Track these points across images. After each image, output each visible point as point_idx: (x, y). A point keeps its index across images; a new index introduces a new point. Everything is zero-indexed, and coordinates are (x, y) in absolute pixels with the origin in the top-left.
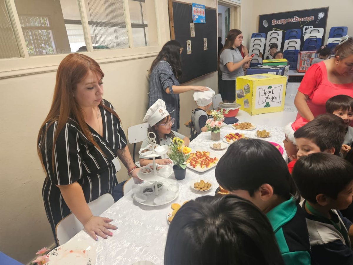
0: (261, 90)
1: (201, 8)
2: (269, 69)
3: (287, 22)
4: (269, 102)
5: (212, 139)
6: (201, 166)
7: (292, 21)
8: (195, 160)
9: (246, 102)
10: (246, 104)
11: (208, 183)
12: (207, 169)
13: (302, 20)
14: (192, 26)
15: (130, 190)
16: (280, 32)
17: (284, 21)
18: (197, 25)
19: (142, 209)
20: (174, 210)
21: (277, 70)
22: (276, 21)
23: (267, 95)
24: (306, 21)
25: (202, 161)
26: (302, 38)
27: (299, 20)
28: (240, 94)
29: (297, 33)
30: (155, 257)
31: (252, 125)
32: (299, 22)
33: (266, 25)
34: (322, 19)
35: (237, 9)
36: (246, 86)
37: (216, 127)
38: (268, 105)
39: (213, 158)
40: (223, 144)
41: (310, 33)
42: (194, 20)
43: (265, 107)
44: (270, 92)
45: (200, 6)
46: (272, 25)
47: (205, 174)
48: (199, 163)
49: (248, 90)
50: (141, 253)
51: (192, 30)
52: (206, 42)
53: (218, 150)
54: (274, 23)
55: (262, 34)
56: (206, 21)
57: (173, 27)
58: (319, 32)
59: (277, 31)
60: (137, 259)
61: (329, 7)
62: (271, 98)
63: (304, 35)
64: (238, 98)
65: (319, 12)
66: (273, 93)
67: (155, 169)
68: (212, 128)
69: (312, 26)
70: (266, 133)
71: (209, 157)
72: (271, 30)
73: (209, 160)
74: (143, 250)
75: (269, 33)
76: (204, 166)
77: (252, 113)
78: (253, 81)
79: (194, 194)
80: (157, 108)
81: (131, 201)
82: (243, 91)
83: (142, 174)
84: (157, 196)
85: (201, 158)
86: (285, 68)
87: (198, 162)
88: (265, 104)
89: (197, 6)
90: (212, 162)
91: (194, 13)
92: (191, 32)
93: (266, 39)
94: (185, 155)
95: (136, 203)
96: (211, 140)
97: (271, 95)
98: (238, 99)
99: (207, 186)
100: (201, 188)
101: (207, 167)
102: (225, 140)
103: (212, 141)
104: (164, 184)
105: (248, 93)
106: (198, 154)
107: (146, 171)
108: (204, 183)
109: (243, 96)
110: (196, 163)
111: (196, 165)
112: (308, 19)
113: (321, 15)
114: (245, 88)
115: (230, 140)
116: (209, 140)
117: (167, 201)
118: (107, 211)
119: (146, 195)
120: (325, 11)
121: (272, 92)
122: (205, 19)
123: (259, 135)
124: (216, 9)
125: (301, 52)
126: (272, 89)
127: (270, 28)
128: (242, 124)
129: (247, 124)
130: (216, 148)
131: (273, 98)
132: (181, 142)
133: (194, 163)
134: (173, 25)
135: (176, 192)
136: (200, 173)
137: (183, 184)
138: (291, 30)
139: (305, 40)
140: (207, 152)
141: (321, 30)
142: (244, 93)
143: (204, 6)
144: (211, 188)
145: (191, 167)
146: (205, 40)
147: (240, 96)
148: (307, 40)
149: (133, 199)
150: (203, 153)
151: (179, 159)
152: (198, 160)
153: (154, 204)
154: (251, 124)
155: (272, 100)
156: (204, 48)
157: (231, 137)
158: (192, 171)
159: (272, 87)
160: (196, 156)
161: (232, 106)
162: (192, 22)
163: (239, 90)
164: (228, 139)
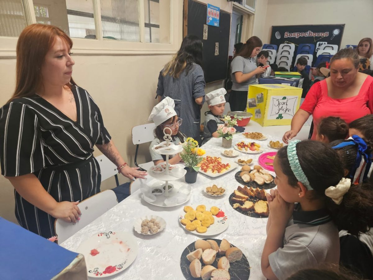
0: (275, 100)
1: (216, 10)
2: (284, 80)
3: (300, 36)
4: (281, 114)
5: (223, 146)
6: (213, 171)
7: (305, 35)
8: (206, 164)
9: (258, 112)
10: (258, 114)
11: (221, 188)
12: (220, 175)
13: (316, 36)
14: (206, 28)
15: (138, 189)
16: (293, 46)
17: (297, 35)
18: (211, 27)
19: (151, 210)
20: (187, 213)
21: (291, 82)
22: (289, 34)
23: (280, 107)
24: (320, 37)
25: (213, 167)
26: (315, 54)
27: (313, 35)
28: (252, 103)
29: (310, 48)
30: (168, 259)
31: (263, 136)
32: (313, 36)
33: (278, 37)
34: (336, 36)
35: (251, 17)
36: (259, 95)
37: (228, 133)
38: (280, 117)
39: (226, 164)
40: (234, 151)
41: (324, 49)
42: (208, 21)
43: (277, 118)
44: (284, 103)
45: (215, 8)
46: (285, 37)
47: (217, 180)
48: (211, 168)
49: (261, 99)
50: (152, 254)
51: (205, 32)
52: (217, 47)
53: (229, 157)
54: (286, 36)
55: (274, 46)
56: (220, 24)
57: (186, 26)
58: (333, 49)
59: (289, 45)
60: (148, 260)
61: (345, 24)
62: (284, 110)
63: (317, 51)
64: (249, 107)
65: (334, 29)
66: (287, 105)
67: (167, 169)
68: (224, 133)
69: (326, 43)
70: (280, 144)
71: (221, 163)
72: (283, 43)
73: (221, 166)
74: (155, 251)
75: (281, 46)
76: (216, 171)
77: (263, 123)
78: (268, 90)
79: (207, 198)
80: (163, 107)
81: (139, 201)
82: (255, 100)
83: (153, 172)
84: (167, 197)
85: (212, 163)
86: (299, 81)
87: (209, 166)
88: (277, 116)
89: (212, 7)
90: (225, 168)
91: (208, 14)
92: (204, 34)
93: (277, 51)
94: (199, 157)
95: (144, 203)
96: (221, 146)
97: (284, 106)
98: (249, 109)
99: (220, 191)
100: (214, 193)
101: (219, 173)
102: (236, 147)
103: (223, 148)
104: (174, 186)
105: (261, 102)
106: (209, 159)
107: (158, 170)
108: (217, 188)
109: (255, 106)
110: (207, 168)
111: (208, 169)
112: (322, 34)
113: (336, 32)
114: (258, 97)
115: (242, 149)
116: (219, 147)
117: (178, 203)
118: (112, 209)
119: (156, 196)
120: (341, 28)
121: (286, 103)
122: (218, 22)
123: (273, 146)
124: (230, 13)
125: (313, 68)
126: (286, 100)
127: (282, 40)
128: (252, 133)
129: (258, 134)
130: (228, 155)
131: (287, 110)
132: (194, 143)
133: (205, 167)
134: (187, 24)
135: (188, 195)
136: (212, 178)
137: (194, 188)
138: (304, 45)
139: (317, 56)
140: (218, 158)
141: (336, 47)
142: (257, 102)
143: (219, 8)
144: (224, 193)
145: (202, 172)
146: (217, 44)
147: (252, 105)
148: (320, 56)
149: (140, 199)
150: (215, 158)
151: (192, 161)
152: (210, 165)
153: (164, 205)
154: (262, 134)
155: (286, 112)
156: (216, 53)
157: (243, 145)
158: (202, 175)
159: (287, 98)
160: (207, 161)
161: (243, 114)
162: (206, 24)
163: (252, 99)
164: (239, 147)
